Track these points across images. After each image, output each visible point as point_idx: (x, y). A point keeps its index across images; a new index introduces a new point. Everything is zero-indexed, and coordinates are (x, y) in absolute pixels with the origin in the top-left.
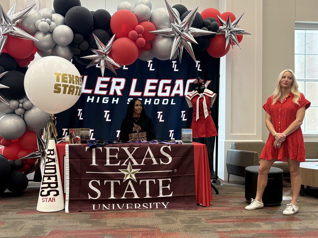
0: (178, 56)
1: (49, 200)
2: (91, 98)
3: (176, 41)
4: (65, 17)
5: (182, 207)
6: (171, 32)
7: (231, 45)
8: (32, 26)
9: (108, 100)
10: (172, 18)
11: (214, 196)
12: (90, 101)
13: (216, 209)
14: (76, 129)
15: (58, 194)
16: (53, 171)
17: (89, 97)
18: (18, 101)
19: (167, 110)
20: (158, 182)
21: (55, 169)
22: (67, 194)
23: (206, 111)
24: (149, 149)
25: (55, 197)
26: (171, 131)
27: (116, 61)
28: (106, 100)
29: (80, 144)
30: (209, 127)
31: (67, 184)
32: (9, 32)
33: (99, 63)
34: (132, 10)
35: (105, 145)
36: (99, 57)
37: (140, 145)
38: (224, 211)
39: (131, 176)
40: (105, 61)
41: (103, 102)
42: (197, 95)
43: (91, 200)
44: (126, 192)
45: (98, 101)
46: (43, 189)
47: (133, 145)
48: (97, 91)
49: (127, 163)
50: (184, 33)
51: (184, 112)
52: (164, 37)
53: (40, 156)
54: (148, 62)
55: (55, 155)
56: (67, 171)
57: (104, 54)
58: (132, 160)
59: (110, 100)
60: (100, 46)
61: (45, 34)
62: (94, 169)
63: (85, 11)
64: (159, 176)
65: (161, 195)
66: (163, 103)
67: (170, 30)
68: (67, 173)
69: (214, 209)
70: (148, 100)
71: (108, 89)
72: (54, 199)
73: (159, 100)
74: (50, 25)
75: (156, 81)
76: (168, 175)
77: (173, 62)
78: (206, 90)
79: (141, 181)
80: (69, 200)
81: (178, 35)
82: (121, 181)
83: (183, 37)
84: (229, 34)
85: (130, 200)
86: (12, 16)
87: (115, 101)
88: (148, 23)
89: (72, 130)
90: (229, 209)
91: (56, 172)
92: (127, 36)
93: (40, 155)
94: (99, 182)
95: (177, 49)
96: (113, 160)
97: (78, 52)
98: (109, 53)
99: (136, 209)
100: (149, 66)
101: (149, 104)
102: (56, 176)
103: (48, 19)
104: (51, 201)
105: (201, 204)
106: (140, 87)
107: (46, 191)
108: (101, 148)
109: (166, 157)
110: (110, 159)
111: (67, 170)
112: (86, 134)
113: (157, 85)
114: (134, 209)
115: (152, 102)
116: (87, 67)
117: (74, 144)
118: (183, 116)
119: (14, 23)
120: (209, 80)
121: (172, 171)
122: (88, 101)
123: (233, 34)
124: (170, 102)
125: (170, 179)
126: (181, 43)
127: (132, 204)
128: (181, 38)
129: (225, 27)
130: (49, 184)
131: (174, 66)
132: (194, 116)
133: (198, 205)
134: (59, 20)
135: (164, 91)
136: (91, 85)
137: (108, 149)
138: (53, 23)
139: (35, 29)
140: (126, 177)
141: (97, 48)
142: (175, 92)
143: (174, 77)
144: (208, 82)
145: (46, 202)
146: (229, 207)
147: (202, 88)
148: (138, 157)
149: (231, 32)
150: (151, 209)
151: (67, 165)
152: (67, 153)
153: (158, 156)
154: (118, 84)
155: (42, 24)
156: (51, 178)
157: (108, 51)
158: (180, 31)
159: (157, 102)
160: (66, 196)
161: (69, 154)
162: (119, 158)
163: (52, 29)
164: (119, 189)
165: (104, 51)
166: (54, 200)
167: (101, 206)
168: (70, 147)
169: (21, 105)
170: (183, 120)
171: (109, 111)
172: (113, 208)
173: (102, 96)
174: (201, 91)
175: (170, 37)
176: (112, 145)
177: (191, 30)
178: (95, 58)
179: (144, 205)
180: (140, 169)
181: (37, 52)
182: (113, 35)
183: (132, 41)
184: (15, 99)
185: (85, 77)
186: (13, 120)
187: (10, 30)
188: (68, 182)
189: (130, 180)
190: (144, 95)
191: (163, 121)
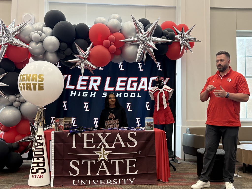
0: (142, 59)
1: (38, 177)
3: (141, 48)
4: (53, 29)
5: (145, 183)
6: (136, 40)
7: (185, 50)
8: (27, 37)
9: (87, 94)
10: (138, 30)
11: (172, 173)
12: (73, 95)
13: (173, 185)
14: (60, 119)
15: (45, 172)
16: (41, 153)
18: (16, 96)
19: (134, 101)
20: (125, 162)
21: (43, 151)
22: (52, 172)
23: (165, 103)
24: (118, 135)
25: (42, 174)
26: (138, 119)
27: (93, 64)
28: (85, 94)
29: (63, 131)
30: (167, 116)
31: (52, 164)
32: (9, 42)
33: (80, 65)
34: (106, 23)
35: (83, 132)
36: (79, 61)
37: (111, 132)
38: (180, 186)
39: (104, 157)
40: (85, 64)
41: (83, 96)
42: (158, 90)
43: (72, 176)
44: (100, 170)
45: (79, 95)
46: (33, 168)
47: (106, 131)
48: (78, 87)
49: (101, 146)
50: (147, 41)
51: (148, 103)
52: (131, 44)
54: (119, 64)
55: (43, 140)
56: (53, 153)
57: (84, 59)
58: (105, 144)
59: (89, 94)
60: (80, 52)
61: (37, 43)
62: (74, 151)
63: (69, 25)
64: (127, 157)
65: (128, 173)
66: (131, 96)
67: (136, 39)
68: (53, 154)
69: (171, 185)
70: (119, 94)
71: (87, 85)
72: (41, 176)
73: (127, 94)
74: (41, 36)
75: (125, 79)
76: (134, 156)
77: (139, 63)
78: (165, 86)
79: (112, 161)
80: (54, 177)
81: (142, 43)
82: (96, 161)
83: (146, 45)
84: (184, 42)
85: (103, 177)
86: (12, 29)
87: (93, 94)
88: (119, 34)
89: (57, 120)
90: (184, 184)
91: (43, 154)
92: (102, 44)
94: (78, 162)
95: (142, 54)
96: (89, 144)
97: (64, 56)
98: (87, 57)
99: (107, 184)
100: (120, 67)
101: (120, 97)
102: (43, 157)
103: (40, 32)
104: (39, 178)
105: (161, 180)
106: (113, 84)
107: (35, 169)
108: (80, 134)
109: (132, 141)
110: (87, 143)
111: (52, 152)
112: (69, 122)
113: (126, 82)
114: (106, 184)
115: (123, 95)
116: (71, 68)
117: (58, 130)
118: (147, 106)
119: (13, 35)
120: (167, 78)
121: (137, 153)
122: (71, 95)
123: (186, 42)
124: (136, 95)
125: (135, 160)
126: (144, 49)
127: (105, 180)
128: (145, 45)
129: (180, 36)
130: (38, 163)
131: (140, 67)
132: (156, 107)
133: (159, 180)
134: (49, 32)
135: (132, 86)
136: (74, 82)
137: (85, 135)
138: (43, 35)
139: (29, 39)
140: (100, 158)
141: (78, 54)
142: (140, 87)
143: (139, 75)
144: (167, 79)
145: (35, 178)
146: (184, 182)
147: (161, 84)
148: (110, 141)
149: (185, 40)
150: (120, 184)
151: (52, 148)
152: (53, 138)
153: (126, 140)
154: (95, 81)
155: (35, 35)
156: (39, 158)
157: (87, 56)
158: (144, 40)
159: (126, 95)
160: (52, 173)
161: (54, 139)
162: (94, 143)
163: (42, 39)
164: (94, 168)
165: (83, 56)
166: (42, 176)
167: (80, 181)
168: (55, 133)
169: (17, 99)
170: (148, 109)
171: (88, 103)
172: (90, 183)
173: (82, 91)
174: (161, 87)
175: (135, 44)
176: (88, 131)
177: (153, 39)
178: (77, 62)
179: (115, 181)
180: (111, 151)
181: (31, 57)
182: (91, 43)
183: (105, 48)
184: (13, 94)
185: (69, 76)
186: (11, 111)
187: (10, 40)
188: (53, 162)
189: (103, 160)
190: (116, 90)
191: (131, 110)
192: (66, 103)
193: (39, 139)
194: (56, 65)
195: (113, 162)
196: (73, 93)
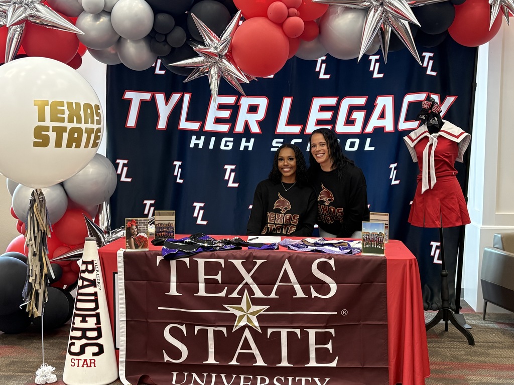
1: (84, 364)
2: (198, 138)
9: (232, 143)
12: (196, 145)
15: (101, 351)
16: (92, 305)
17: (194, 137)
20: (306, 336)
21: (96, 301)
22: (122, 351)
24: (287, 266)
25: (95, 358)
28: (228, 144)
29: (147, 250)
31: (121, 331)
32: (27, 17)
35: (196, 254)
37: (268, 256)
39: (249, 320)
41: (222, 147)
43: (168, 363)
44: (239, 351)
45: (211, 147)
46: (73, 341)
47: (254, 254)
48: (210, 126)
49: (241, 293)
51: (396, 165)
54: (316, 61)
55: (95, 271)
56: (121, 304)
57: (217, 56)
58: (251, 286)
59: (237, 143)
60: (207, 37)
61: (97, 16)
62: (173, 300)
64: (307, 323)
65: (313, 363)
66: (347, 148)
68: (122, 308)
71: (232, 120)
72: (93, 361)
75: (332, 101)
76: (328, 322)
77: (371, 57)
79: (270, 331)
82: (230, 328)
83: (388, 9)
85: (247, 368)
87: (247, 144)
89: (132, 221)
91: (97, 307)
94: (183, 328)
96: (211, 285)
98: (226, 51)
100: (317, 69)
102: (97, 316)
104: (88, 366)
106: (299, 116)
107: (78, 343)
108: (187, 260)
109: (324, 283)
110: (205, 283)
111: (121, 301)
112: (167, 222)
113: (335, 109)
116: (187, 80)
117: (136, 248)
118: (393, 174)
120: (450, 95)
121: (336, 313)
122: (192, 146)
124: (362, 144)
125: (332, 331)
127: (251, 377)
130: (84, 331)
131: (374, 67)
135: (350, 122)
137: (201, 262)
140: (239, 321)
142: (374, 122)
143: (372, 91)
144: (450, 100)
145: (78, 366)
148: (264, 281)
151: (120, 292)
152: (120, 267)
153: (306, 279)
154: (253, 109)
156: (87, 319)
160: (121, 353)
161: (124, 270)
162: (224, 282)
163: (109, 5)
164: (226, 345)
165: (216, 48)
166: (93, 363)
167: (190, 376)
168: (126, 255)
170: (394, 182)
171: (233, 167)
172: (213, 383)
173: (219, 136)
176: (209, 253)
178: (199, 65)
179: (277, 380)
180: (268, 307)
181: (87, 52)
183: (274, 25)
185: (187, 97)
187: (29, 12)
188: (123, 327)
189: (247, 328)
190: (307, 132)
193: (86, 270)
195: (272, 333)
196: (197, 142)
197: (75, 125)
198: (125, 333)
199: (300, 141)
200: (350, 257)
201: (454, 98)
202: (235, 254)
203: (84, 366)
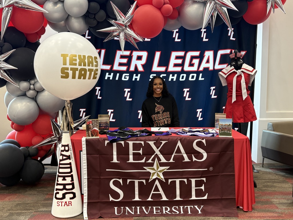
1: (65, 204)
2: (109, 74)
7: (273, 9)
9: (128, 77)
12: (109, 78)
14: (93, 120)
15: (74, 197)
16: (69, 170)
17: (107, 74)
18: (29, 82)
19: (194, 86)
20: (190, 182)
21: (71, 168)
22: (85, 196)
23: (244, 91)
24: (179, 144)
25: (71, 200)
26: (199, 110)
27: (137, 34)
28: (126, 77)
29: (99, 137)
30: (247, 111)
31: (84, 184)
32: (13, 3)
33: (118, 35)
35: (127, 139)
36: (118, 29)
37: (169, 139)
39: (158, 175)
40: (125, 33)
41: (123, 79)
42: (234, 72)
43: (112, 202)
44: (152, 192)
45: (117, 79)
46: (58, 191)
47: (160, 138)
48: (116, 67)
49: (153, 160)
51: (214, 88)
53: (56, 142)
54: (174, 32)
55: (70, 151)
56: (85, 169)
57: (124, 26)
58: (159, 156)
59: (131, 77)
60: (118, 16)
61: (55, 3)
62: (115, 166)
64: (191, 175)
65: (194, 197)
66: (190, 79)
68: (85, 171)
70: (173, 76)
71: (128, 64)
72: (70, 203)
73: (185, 75)
75: (182, 54)
76: (202, 174)
77: (202, 30)
78: (245, 66)
80: (88, 203)
82: (147, 180)
83: (217, 2)
85: (157, 202)
87: (136, 77)
89: (89, 121)
91: (71, 171)
92: (151, 3)
93: (56, 140)
94: (121, 181)
96: (137, 156)
97: (95, 23)
98: (129, 24)
99: (165, 216)
100: (174, 36)
101: (175, 80)
102: (72, 176)
104: (67, 206)
105: (241, 208)
106: (164, 61)
107: (61, 193)
108: (123, 142)
109: (199, 153)
110: (133, 155)
111: (84, 167)
112: (105, 121)
113: (183, 58)
115: (178, 78)
116: (105, 41)
117: (92, 137)
118: (213, 92)
120: (243, 51)
121: (207, 169)
122: (106, 78)
124: (198, 77)
125: (204, 179)
126: (215, 9)
127: (160, 207)
128: (215, 3)
130: (64, 185)
131: (204, 35)
132: (230, 96)
133: (238, 207)
135: (191, 65)
136: (109, 60)
137: (131, 143)
140: (153, 176)
141: (116, 19)
142: (204, 65)
143: (202, 48)
145: (62, 206)
146: (276, 213)
147: (239, 63)
148: (167, 152)
150: (183, 215)
151: (84, 162)
152: (84, 147)
153: (190, 151)
154: (139, 58)
156: (66, 178)
157: (129, 22)
160: (84, 197)
161: (86, 149)
162: (144, 154)
164: (145, 190)
167: (125, 209)
168: (87, 141)
169: (32, 86)
170: (213, 97)
171: (129, 90)
172: (138, 213)
173: (121, 73)
174: (238, 67)
175: (201, 1)
176: (135, 138)
178: (114, 31)
179: (174, 208)
180: (168, 167)
181: (48, 25)
182: (134, 2)
183: (156, 9)
184: (25, 80)
185: (103, 51)
186: (24, 103)
188: (86, 182)
189: (157, 180)
190: (169, 70)
191: (190, 99)
192: (99, 90)
193: (65, 150)
194: (84, 36)
195: (171, 182)
196: (109, 76)
197: (82, 67)
198: (87, 186)
199: (165, 75)
200: (213, 138)
201: (245, 52)
202: (150, 138)
203: (65, 205)
